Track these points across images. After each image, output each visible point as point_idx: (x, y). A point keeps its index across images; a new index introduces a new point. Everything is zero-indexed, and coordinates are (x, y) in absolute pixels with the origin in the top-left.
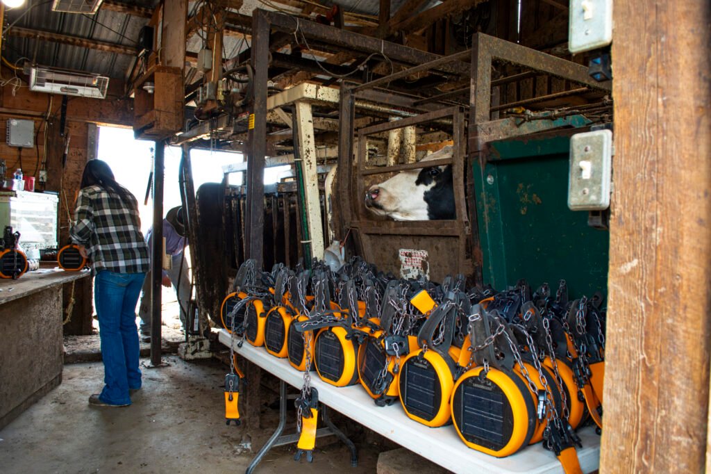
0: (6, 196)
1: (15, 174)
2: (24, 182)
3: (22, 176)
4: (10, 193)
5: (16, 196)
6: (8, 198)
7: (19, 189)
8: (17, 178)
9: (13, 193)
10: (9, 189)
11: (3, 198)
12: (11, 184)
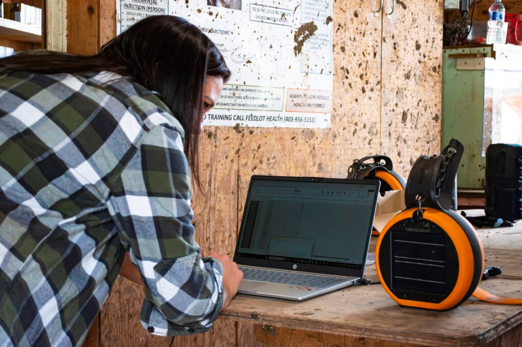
0: (474, 56)
1: (490, 11)
2: (506, 25)
3: (503, 12)
4: (481, 49)
5: (493, 55)
6: (477, 60)
7: (498, 39)
8: (494, 18)
9: (488, 50)
10: (479, 43)
11: (470, 61)
12: (484, 31)
